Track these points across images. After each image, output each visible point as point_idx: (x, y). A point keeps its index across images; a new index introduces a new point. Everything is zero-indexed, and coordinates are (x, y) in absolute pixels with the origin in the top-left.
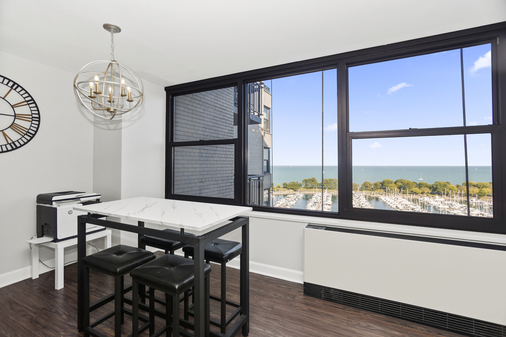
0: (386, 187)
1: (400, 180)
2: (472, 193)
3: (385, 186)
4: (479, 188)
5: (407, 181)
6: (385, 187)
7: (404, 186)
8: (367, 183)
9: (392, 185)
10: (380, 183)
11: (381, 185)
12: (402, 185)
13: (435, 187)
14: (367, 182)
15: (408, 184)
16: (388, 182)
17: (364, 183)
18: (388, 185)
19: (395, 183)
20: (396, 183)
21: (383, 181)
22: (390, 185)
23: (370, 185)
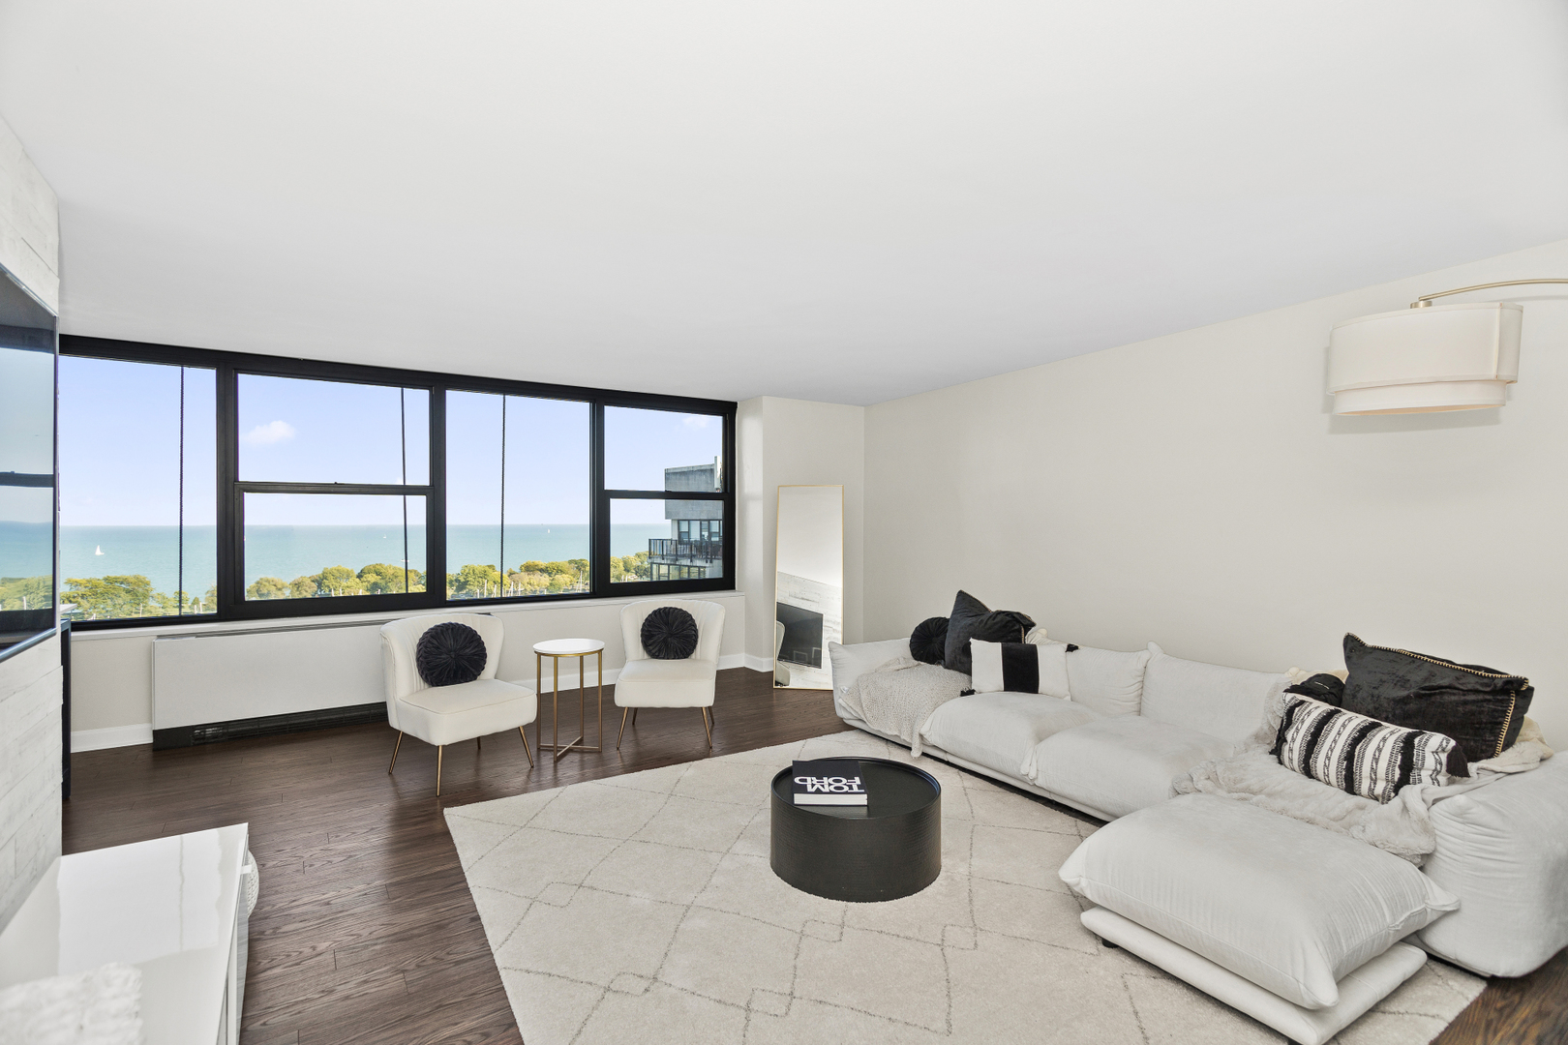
0: (330, 591)
1: (374, 567)
2: (538, 588)
3: (329, 587)
4: (550, 574)
5: (395, 568)
6: (327, 590)
7: (384, 584)
8: (267, 584)
9: (349, 584)
10: (313, 581)
11: (315, 585)
12: (379, 581)
13: (462, 580)
14: (268, 581)
15: (396, 577)
16: (338, 575)
17: (258, 583)
18: (338, 585)
19: (359, 576)
20: (362, 576)
21: (323, 574)
22: (344, 584)
23: (280, 589)
